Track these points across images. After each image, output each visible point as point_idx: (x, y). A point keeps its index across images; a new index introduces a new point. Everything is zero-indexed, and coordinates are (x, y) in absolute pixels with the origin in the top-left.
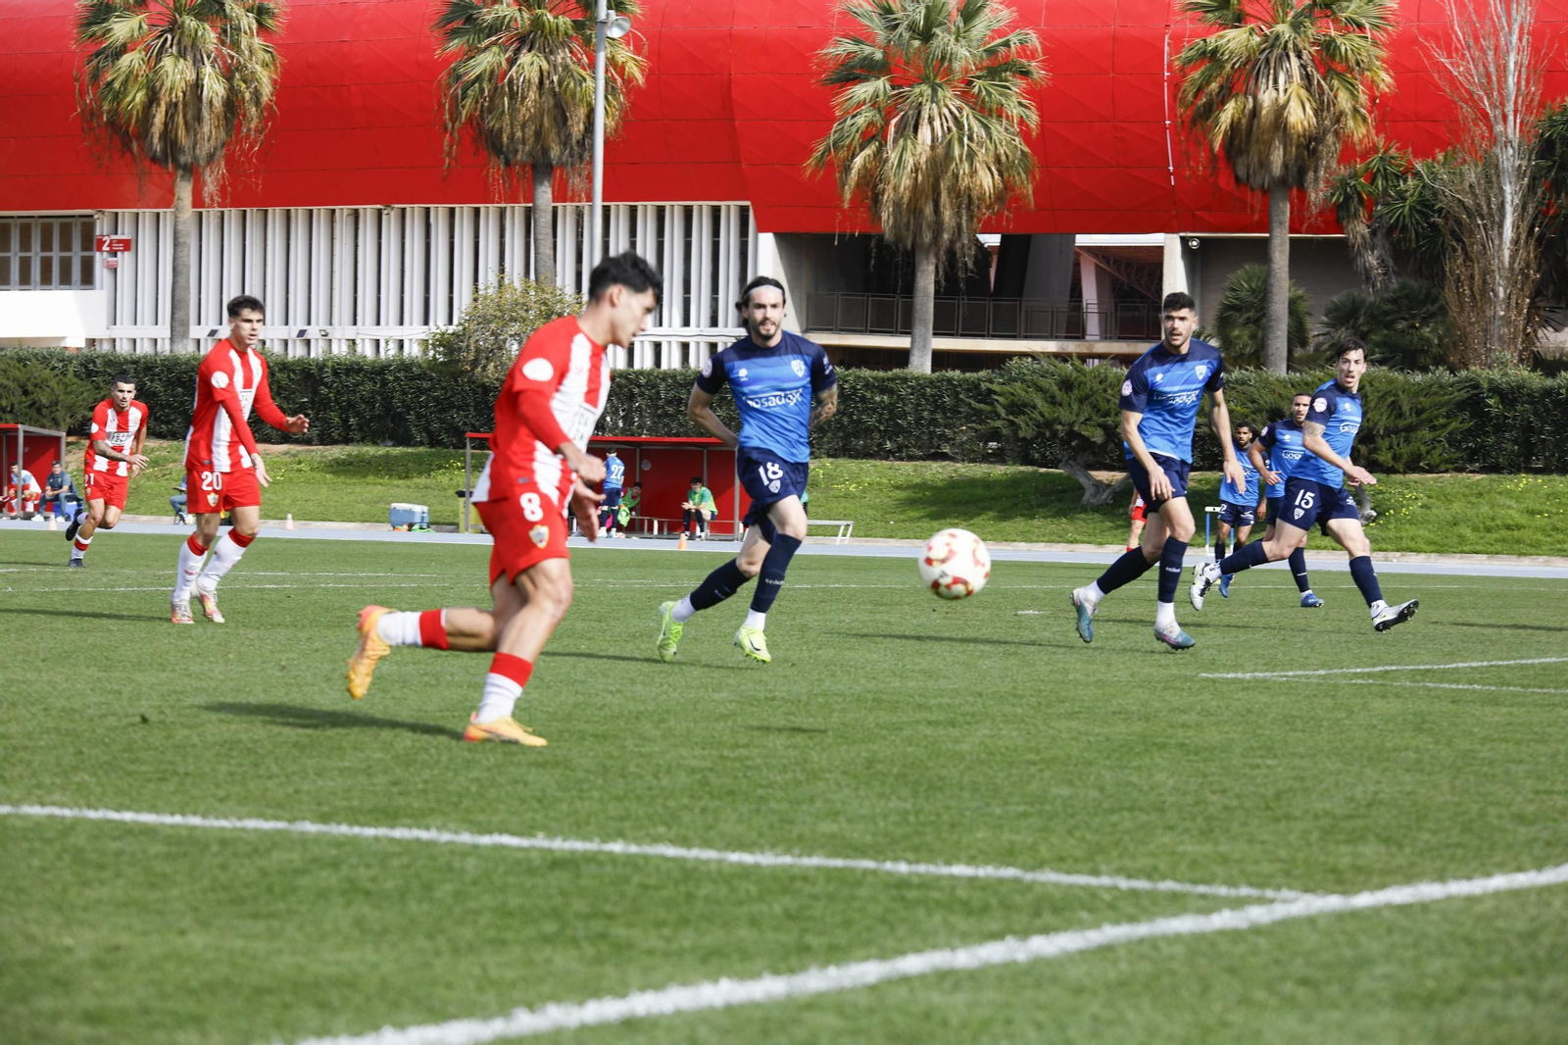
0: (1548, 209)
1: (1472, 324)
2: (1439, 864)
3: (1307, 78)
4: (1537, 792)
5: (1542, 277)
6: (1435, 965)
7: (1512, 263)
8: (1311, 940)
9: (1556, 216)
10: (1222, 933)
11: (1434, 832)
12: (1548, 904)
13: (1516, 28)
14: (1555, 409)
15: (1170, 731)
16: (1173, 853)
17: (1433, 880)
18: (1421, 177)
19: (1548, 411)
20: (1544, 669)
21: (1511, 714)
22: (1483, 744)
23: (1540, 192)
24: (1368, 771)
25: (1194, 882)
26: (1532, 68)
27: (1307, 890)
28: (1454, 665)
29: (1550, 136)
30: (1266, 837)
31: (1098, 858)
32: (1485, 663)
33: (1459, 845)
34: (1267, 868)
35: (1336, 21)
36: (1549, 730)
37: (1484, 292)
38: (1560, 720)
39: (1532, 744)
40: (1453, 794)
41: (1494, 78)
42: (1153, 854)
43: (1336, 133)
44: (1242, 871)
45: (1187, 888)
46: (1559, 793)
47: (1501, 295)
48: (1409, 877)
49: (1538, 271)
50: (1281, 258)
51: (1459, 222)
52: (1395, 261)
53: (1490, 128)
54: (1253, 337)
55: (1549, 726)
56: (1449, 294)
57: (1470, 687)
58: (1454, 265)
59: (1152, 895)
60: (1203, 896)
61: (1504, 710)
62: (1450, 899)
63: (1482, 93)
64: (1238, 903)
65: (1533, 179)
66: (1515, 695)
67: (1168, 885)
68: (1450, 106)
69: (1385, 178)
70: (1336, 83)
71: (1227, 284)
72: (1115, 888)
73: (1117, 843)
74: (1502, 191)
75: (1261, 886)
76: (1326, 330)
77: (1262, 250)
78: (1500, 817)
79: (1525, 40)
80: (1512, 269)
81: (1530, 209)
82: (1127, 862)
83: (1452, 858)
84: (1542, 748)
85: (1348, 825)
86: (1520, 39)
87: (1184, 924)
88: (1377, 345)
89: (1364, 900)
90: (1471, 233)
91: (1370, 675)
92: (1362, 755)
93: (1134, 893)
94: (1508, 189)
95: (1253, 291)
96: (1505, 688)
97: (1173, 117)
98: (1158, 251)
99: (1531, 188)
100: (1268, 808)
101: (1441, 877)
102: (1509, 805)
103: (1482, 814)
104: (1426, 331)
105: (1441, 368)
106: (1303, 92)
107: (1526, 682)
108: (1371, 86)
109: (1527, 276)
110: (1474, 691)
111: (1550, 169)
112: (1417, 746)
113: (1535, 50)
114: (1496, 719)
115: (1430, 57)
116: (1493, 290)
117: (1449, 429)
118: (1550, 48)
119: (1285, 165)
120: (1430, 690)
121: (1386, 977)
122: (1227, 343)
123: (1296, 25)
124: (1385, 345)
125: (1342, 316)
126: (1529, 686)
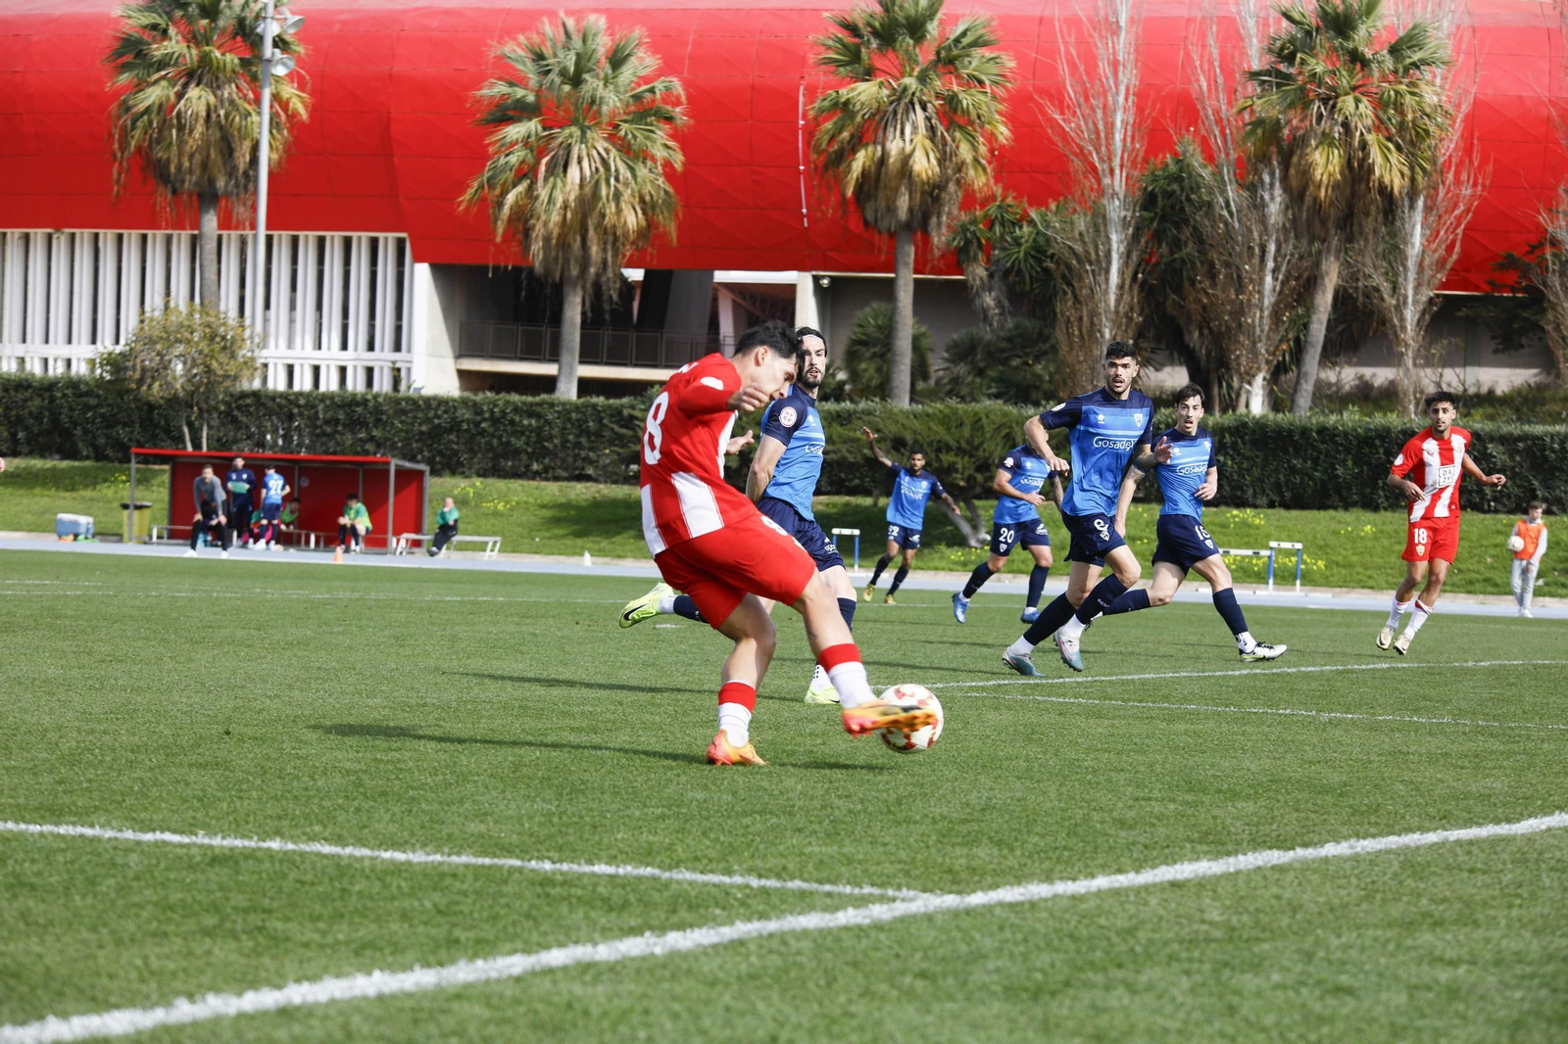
0: (1150, 257)
1: (1080, 362)
2: (1046, 865)
3: (932, 129)
4: (1136, 799)
5: (1145, 320)
6: (1043, 959)
7: (1117, 306)
8: (929, 937)
9: (1157, 264)
10: (846, 928)
11: (1043, 836)
12: (1146, 904)
13: (1122, 89)
15: (799, 739)
16: (802, 854)
17: (1042, 881)
18: (1035, 225)
20: (1143, 684)
21: (1113, 726)
22: (1087, 754)
23: (1143, 240)
24: (982, 778)
25: (820, 882)
26: (1137, 126)
27: (925, 891)
28: (1061, 680)
29: (1153, 189)
30: (887, 839)
31: (731, 859)
32: (1090, 679)
33: (1065, 848)
34: (888, 868)
35: (959, 77)
36: (1148, 741)
37: (1091, 333)
38: (1157, 732)
39: (1132, 754)
40: (1060, 801)
41: (1103, 135)
42: (782, 855)
43: (958, 182)
44: (865, 871)
45: (815, 886)
46: (1157, 800)
47: (1107, 336)
48: (1019, 878)
49: (1140, 315)
50: (905, 297)
51: (1069, 267)
52: (1010, 301)
53: (1099, 181)
54: (879, 370)
55: (1148, 737)
56: (1060, 334)
57: (1076, 700)
58: (1065, 307)
59: (782, 893)
60: (829, 895)
61: (1106, 722)
62: (1055, 897)
63: (1091, 148)
64: (862, 902)
65: (1137, 229)
66: (1116, 709)
67: (796, 884)
68: (1062, 159)
69: (1002, 225)
70: (958, 135)
71: (856, 321)
72: (747, 886)
73: (749, 845)
74: (1108, 239)
75: (881, 885)
76: (946, 365)
77: (886, 290)
78: (1103, 822)
79: (1131, 100)
80: (1117, 312)
81: (1135, 257)
82: (759, 863)
83: (1059, 860)
84: (1140, 758)
85: (964, 829)
86: (1126, 99)
87: (812, 921)
88: (993, 380)
89: (977, 899)
90: (1081, 279)
91: (983, 689)
92: (976, 763)
93: (765, 892)
94: (1114, 237)
95: (879, 328)
96: (1107, 702)
97: (806, 163)
98: (790, 290)
99: (1136, 238)
100: (889, 812)
101: (1049, 878)
102: (1111, 811)
103: (1086, 819)
104: (1038, 368)
106: (928, 143)
107: (1126, 696)
108: (991, 138)
109: (1131, 319)
110: (1080, 704)
111: (1152, 220)
112: (1027, 755)
113: (1140, 109)
114: (1100, 730)
115: (1044, 114)
116: (1099, 331)
118: (1153, 109)
119: (911, 210)
120: (1039, 702)
121: (998, 970)
122: (854, 376)
123: (923, 79)
124: (1000, 380)
125: (962, 352)
126: (1129, 700)
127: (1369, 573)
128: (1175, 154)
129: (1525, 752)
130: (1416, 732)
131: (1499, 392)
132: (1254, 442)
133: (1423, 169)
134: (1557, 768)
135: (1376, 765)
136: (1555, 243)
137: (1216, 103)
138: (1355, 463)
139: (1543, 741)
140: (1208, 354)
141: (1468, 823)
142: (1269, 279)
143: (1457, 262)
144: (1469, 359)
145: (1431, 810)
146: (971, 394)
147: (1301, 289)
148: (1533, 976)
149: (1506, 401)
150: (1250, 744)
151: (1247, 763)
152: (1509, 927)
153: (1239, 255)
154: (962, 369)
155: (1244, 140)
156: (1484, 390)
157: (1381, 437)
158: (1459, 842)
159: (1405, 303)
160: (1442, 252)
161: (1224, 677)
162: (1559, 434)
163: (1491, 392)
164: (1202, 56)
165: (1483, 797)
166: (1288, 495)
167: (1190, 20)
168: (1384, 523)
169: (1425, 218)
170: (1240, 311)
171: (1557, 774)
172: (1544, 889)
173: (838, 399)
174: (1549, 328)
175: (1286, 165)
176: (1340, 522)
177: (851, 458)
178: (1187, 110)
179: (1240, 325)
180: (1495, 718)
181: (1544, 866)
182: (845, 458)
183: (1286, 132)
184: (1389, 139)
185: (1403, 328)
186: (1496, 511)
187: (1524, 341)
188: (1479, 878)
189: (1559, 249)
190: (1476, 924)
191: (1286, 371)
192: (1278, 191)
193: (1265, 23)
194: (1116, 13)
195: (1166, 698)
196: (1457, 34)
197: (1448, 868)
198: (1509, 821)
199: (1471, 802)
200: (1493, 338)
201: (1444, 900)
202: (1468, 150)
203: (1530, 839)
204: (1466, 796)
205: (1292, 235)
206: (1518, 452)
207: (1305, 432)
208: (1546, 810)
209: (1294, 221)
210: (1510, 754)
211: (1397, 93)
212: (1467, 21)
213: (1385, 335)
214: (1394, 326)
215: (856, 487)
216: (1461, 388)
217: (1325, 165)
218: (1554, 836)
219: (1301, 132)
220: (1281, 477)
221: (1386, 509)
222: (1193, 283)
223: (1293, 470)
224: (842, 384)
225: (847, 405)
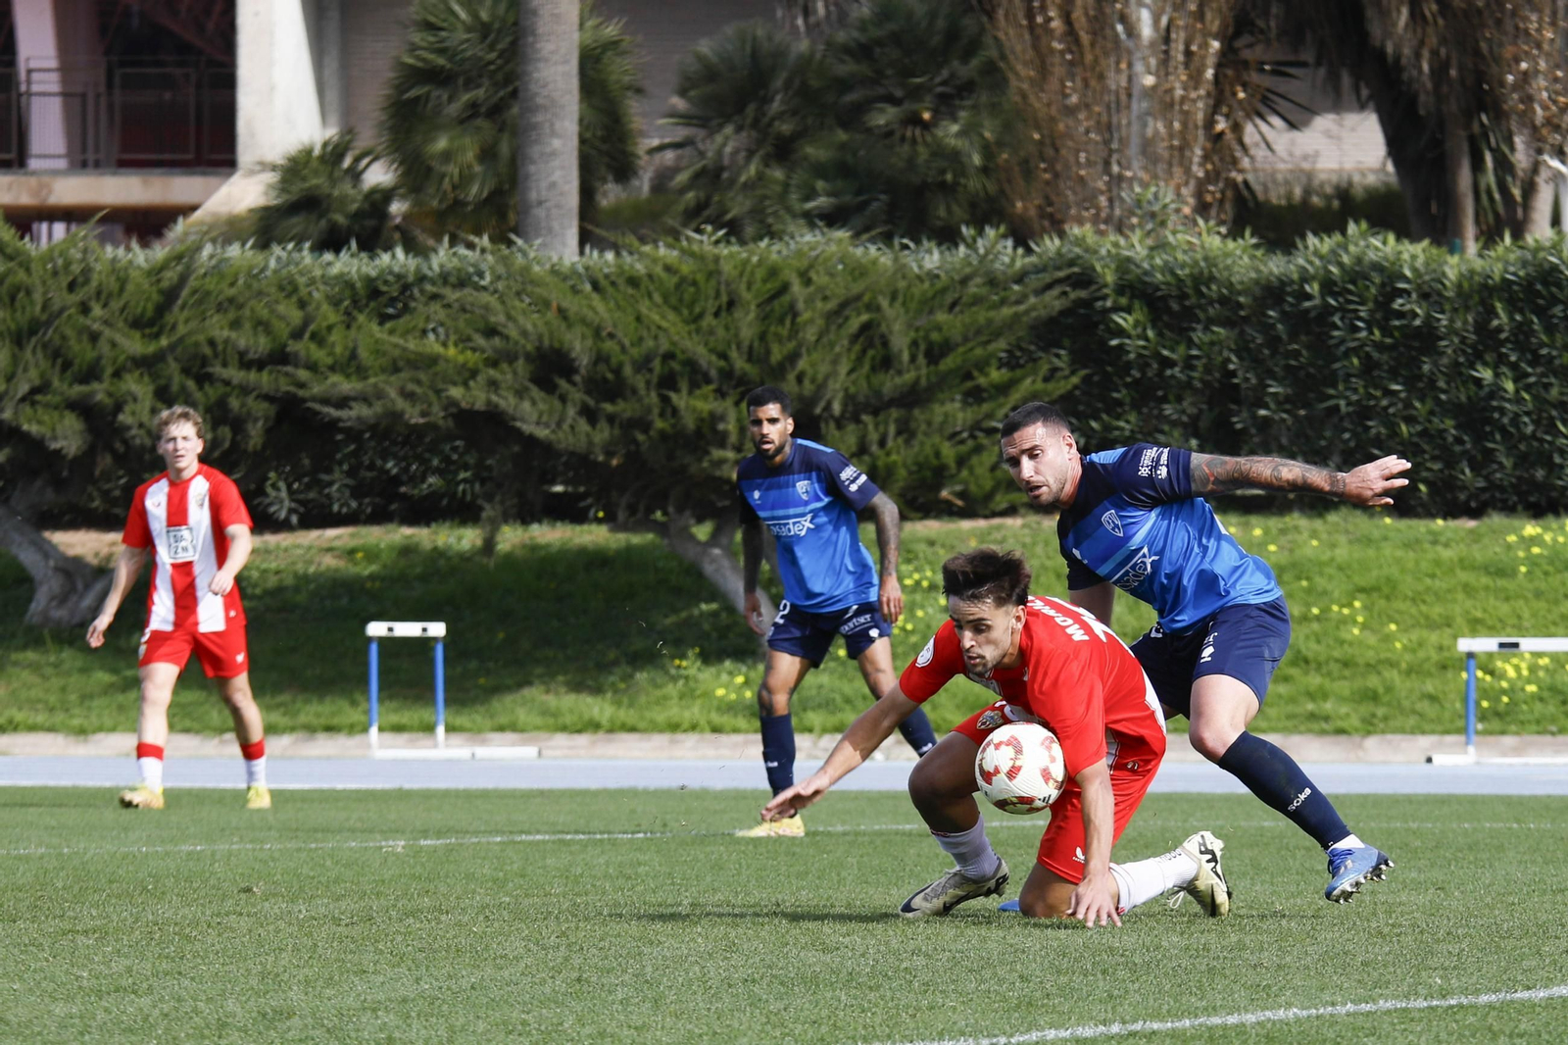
1: (1071, 111)
14: (1293, 336)
19: (1274, 342)
32: (1115, 1028)
37: (1101, 25)
47: (1146, 31)
54: (487, 154)
56: (1008, 32)
71: (410, 13)
76: (681, 133)
88: (820, 170)
95: (483, 31)
104: (950, 131)
105: (990, 232)
116: (1123, 19)
122: (416, 174)
124: (841, 170)
125: (728, 95)
140: (1440, 71)
146: (758, 213)
154: (728, 142)
161: (1501, 1008)
173: (371, 243)
177: (414, 416)
182: (396, 416)
215: (434, 496)
224: (384, 196)
225: (396, 260)
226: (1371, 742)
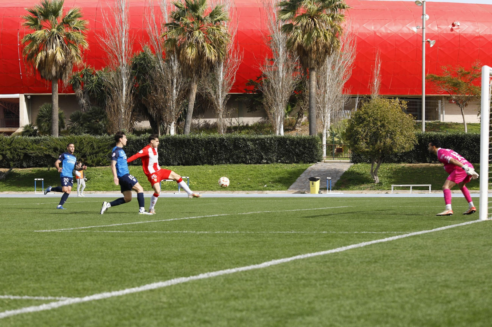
0: (136, 85)
1: (115, 120)
2: (109, 286)
3: (62, 46)
4: (138, 263)
5: (135, 106)
6: (109, 318)
7: (126, 102)
8: (71, 312)
9: (138, 87)
10: (43, 311)
11: (107, 277)
12: (142, 297)
13: (124, 30)
14: (140, 146)
15: (26, 249)
16: (27, 287)
17: (107, 292)
18: (98, 75)
19: (138, 146)
20: (139, 225)
21: (129, 239)
23: (133, 80)
24: (87, 259)
25: (34, 296)
26: (130, 42)
27: (69, 297)
28: (112, 225)
29: (136, 63)
30: (56, 281)
31: (4, 290)
32: (121, 224)
33: (115, 280)
34: (56, 290)
35: (70, 28)
36: (141, 244)
37: (118, 111)
38: (144, 241)
39: (136, 248)
40: (113, 265)
41: (118, 45)
42: (21, 288)
43: (71, 62)
44: (49, 292)
45: (32, 298)
46: (144, 263)
47: (123, 111)
48: (100, 291)
49: (134, 104)
50: (56, 101)
51: (109, 89)
52: (90, 101)
53: (118, 60)
54: (48, 125)
55: (141, 242)
56: (107, 111)
57: (117, 232)
58: (109, 102)
59: (21, 301)
60: (37, 300)
61: (127, 238)
62: (112, 297)
63: (115, 50)
64: (48, 302)
65: (131, 76)
66: (130, 233)
67: (26, 297)
68: (105, 54)
69: (87, 76)
70: (71, 47)
71: (39, 109)
72: (9, 299)
73: (10, 285)
74: (122, 80)
75: (55, 296)
76: (70, 123)
77: (49, 99)
78: (127, 271)
79: (127, 34)
80: (126, 103)
81: (131, 84)
82: (13, 291)
83: (113, 284)
84: (139, 249)
85: (81, 276)
86: (126, 34)
87: (31, 309)
88: (86, 127)
89: (86, 299)
90: (113, 93)
91: (87, 229)
92: (85, 254)
93: (15, 300)
94: (124, 79)
95: (48, 111)
96: (127, 232)
97: (21, 57)
98: (18, 99)
99: (131, 79)
100: (56, 272)
101: (110, 290)
102: (130, 267)
103: (122, 271)
104: (100, 123)
105: (106, 134)
106: (61, 50)
107: (133, 229)
108: (82, 48)
109: (130, 106)
110: (118, 233)
111: (136, 73)
112: (102, 250)
113: (130, 37)
114: (125, 241)
115: (99, 39)
116: (120, 110)
117: (108, 153)
118: (134, 36)
119: (56, 72)
120: (105, 233)
121: (94, 322)
122: (40, 128)
123: (58, 29)
124: (88, 127)
125: (75, 119)
126: (134, 230)
127: (211, 185)
128: (143, 51)
129: (262, 241)
130: (228, 236)
131: (250, 125)
132: (172, 144)
133: (222, 53)
134: (272, 246)
135: (215, 248)
136: (265, 76)
137: (154, 34)
138: (205, 150)
139: (268, 237)
140: (156, 116)
141: (245, 265)
142: (175, 91)
143: (235, 83)
144: (240, 114)
145: (233, 261)
146: (79, 132)
147: (185, 93)
148: (267, 313)
149: (252, 128)
150: (174, 243)
151: (173, 249)
152: (259, 298)
153: (165, 84)
154: (75, 124)
155: (165, 46)
156: (245, 124)
157: (213, 141)
158: (242, 272)
159: (219, 97)
160: (229, 80)
161: (165, 222)
162: (269, 138)
163: (247, 125)
164: (149, 19)
165: (250, 256)
166: (184, 161)
167: (145, 7)
168: (215, 169)
169: (224, 69)
170: (166, 102)
171: (272, 248)
172: (269, 285)
173: (35, 136)
174: (265, 104)
175: (178, 54)
176: (201, 169)
177: (40, 155)
178: (146, 37)
179: (166, 106)
180: (253, 230)
181: (269, 278)
182: (38, 155)
183: (178, 42)
184: (211, 44)
185: (219, 105)
186: (251, 163)
187: (257, 108)
188: (249, 283)
189: (266, 78)
190: (248, 298)
191: (182, 120)
192: (176, 62)
193: (169, 8)
194: (121, 5)
195: (147, 229)
196: (231, 10)
197: (239, 280)
198: (258, 263)
199: (246, 258)
200: (247, 107)
201: (238, 290)
202: (236, 47)
203: (264, 269)
204: (244, 256)
205: (181, 76)
206: (257, 144)
207: (188, 140)
208: (269, 259)
209: (182, 71)
210: (257, 242)
211: (213, 29)
212: (234, 6)
213: (213, 108)
214: (215, 105)
215: (42, 164)
216: (238, 124)
217: (191, 53)
218: (272, 268)
219: (183, 43)
220: (181, 155)
221: (215, 164)
222: (150, 93)
223: (185, 153)
224: (36, 130)
225: (38, 137)
226: (149, 191)
